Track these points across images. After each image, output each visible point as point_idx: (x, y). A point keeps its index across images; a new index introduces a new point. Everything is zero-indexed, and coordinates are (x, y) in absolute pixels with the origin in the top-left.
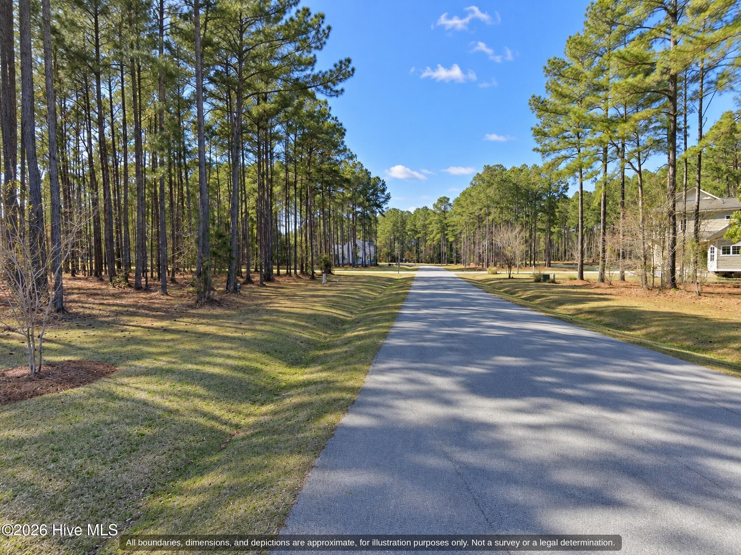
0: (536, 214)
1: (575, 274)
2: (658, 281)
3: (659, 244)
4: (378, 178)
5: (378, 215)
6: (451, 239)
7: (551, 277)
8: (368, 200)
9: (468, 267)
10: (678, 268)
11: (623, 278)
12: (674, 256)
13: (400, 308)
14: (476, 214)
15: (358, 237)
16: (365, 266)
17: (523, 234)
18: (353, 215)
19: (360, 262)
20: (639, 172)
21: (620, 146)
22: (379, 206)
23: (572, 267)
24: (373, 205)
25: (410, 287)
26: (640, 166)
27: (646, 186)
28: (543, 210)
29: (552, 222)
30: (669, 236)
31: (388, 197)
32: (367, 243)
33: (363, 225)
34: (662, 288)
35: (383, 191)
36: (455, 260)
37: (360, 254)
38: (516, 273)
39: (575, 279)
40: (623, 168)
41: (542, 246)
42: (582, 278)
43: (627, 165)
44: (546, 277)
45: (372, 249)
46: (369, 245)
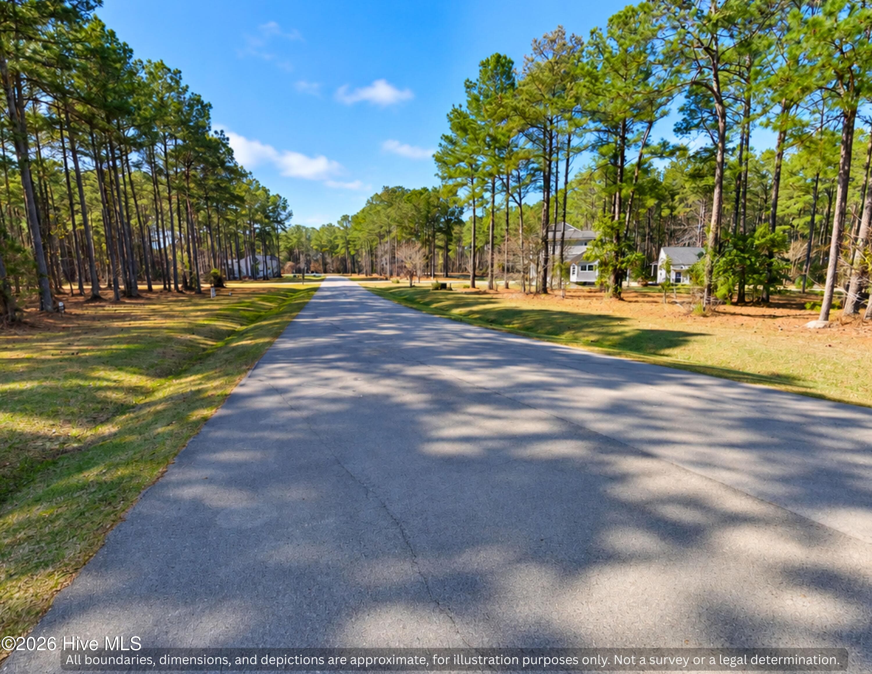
0: (434, 233)
1: (469, 283)
2: (533, 289)
3: (534, 262)
4: (278, 195)
5: (280, 231)
6: (353, 253)
7: (448, 286)
8: (267, 217)
9: (369, 277)
10: (548, 279)
11: (507, 287)
12: (545, 271)
13: (297, 317)
14: (377, 231)
15: (258, 251)
16: (266, 278)
17: (423, 250)
18: (250, 232)
19: (261, 274)
20: (520, 205)
21: (505, 181)
22: (280, 222)
23: (466, 277)
24: (273, 221)
25: (311, 297)
26: (521, 199)
27: (525, 217)
28: (440, 230)
29: (449, 241)
30: (542, 255)
31: (290, 215)
32: (268, 257)
33: (264, 241)
34: (537, 293)
35: (285, 208)
36: (357, 270)
37: (261, 267)
38: (416, 282)
39: (468, 287)
40: (508, 201)
41: (440, 261)
42: (473, 286)
43: (511, 198)
44: (444, 286)
45: (275, 263)
46: (271, 259)
